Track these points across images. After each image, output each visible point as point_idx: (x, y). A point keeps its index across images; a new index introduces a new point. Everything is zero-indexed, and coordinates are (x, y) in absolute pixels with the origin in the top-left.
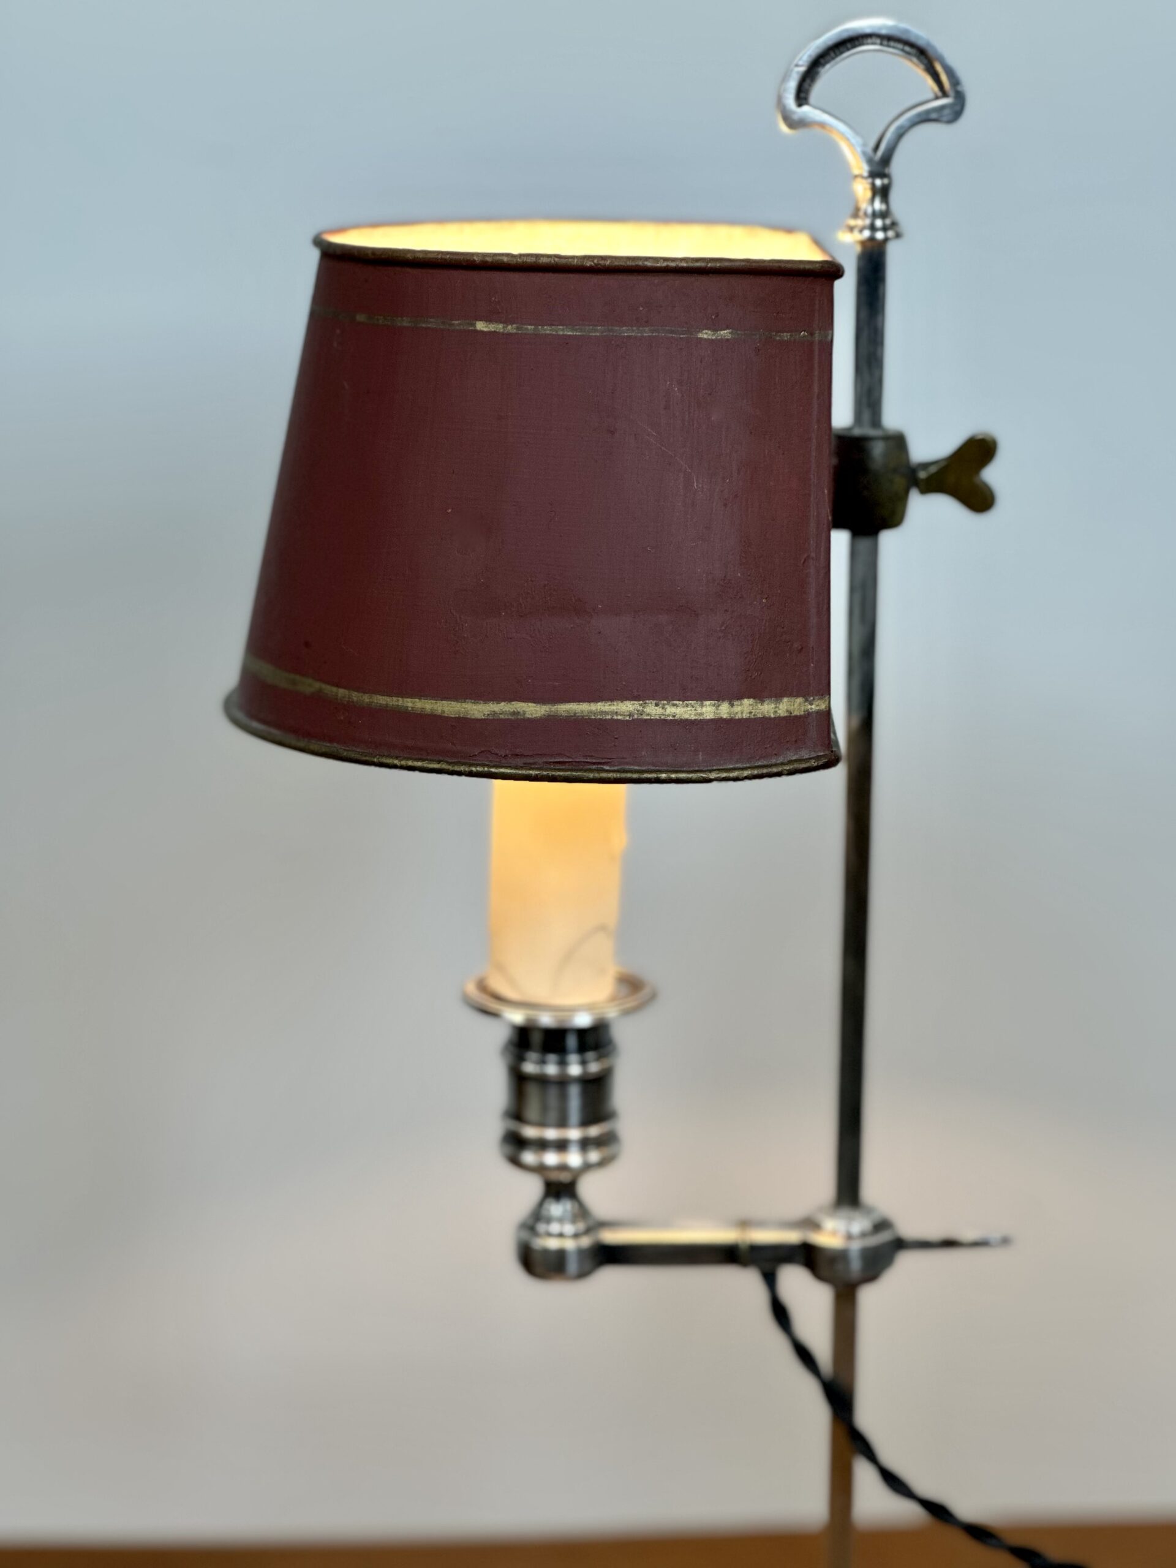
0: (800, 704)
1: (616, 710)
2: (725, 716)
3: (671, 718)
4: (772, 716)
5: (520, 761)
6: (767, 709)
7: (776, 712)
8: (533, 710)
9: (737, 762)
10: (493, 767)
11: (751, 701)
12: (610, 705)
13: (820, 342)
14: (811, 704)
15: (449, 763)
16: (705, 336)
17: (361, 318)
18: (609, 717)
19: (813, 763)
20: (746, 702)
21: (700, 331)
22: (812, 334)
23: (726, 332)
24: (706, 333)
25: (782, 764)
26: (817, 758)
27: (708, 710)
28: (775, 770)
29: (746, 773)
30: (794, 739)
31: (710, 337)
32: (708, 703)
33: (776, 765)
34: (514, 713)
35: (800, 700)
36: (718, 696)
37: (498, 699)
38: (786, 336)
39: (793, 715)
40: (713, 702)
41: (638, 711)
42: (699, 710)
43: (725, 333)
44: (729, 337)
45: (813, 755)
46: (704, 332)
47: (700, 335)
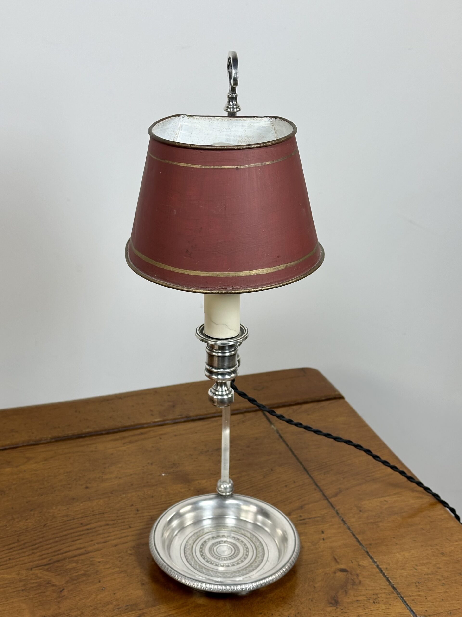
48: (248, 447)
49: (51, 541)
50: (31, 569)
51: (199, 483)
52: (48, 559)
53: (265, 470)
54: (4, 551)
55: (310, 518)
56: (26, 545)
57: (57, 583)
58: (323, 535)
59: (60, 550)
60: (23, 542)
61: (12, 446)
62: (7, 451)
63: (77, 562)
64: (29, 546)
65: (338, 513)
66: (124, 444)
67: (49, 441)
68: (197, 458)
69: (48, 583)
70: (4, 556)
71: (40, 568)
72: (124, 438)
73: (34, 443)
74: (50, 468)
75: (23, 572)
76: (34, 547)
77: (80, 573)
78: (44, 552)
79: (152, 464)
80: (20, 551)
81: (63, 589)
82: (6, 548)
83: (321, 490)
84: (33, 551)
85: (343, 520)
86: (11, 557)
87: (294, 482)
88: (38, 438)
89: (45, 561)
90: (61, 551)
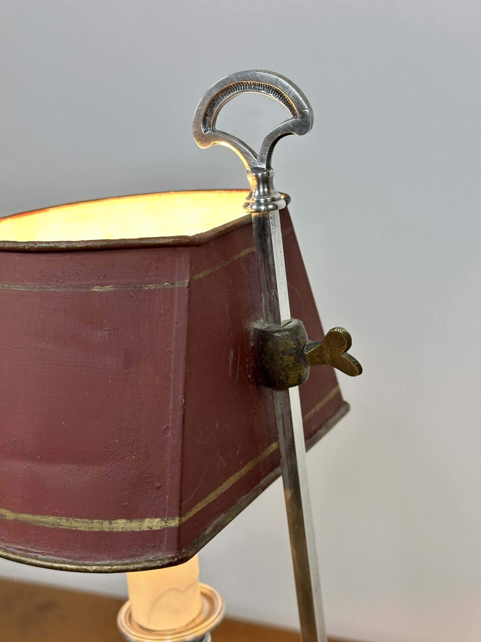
0: (158, 522)
1: (46, 521)
2: (106, 530)
3: (75, 529)
4: (138, 530)
6: (134, 526)
7: (140, 528)
8: (9, 515)
11: (123, 521)
12: (43, 518)
14: (166, 523)
16: (96, 290)
21: (93, 286)
22: (173, 284)
23: (109, 286)
24: (97, 288)
27: (96, 525)
30: (152, 546)
31: (99, 290)
32: (95, 521)
35: (158, 520)
38: (152, 287)
39: (152, 529)
40: (99, 521)
41: (57, 523)
42: (91, 526)
43: (109, 288)
44: (112, 290)
45: (164, 557)
46: (96, 287)
47: (92, 289)
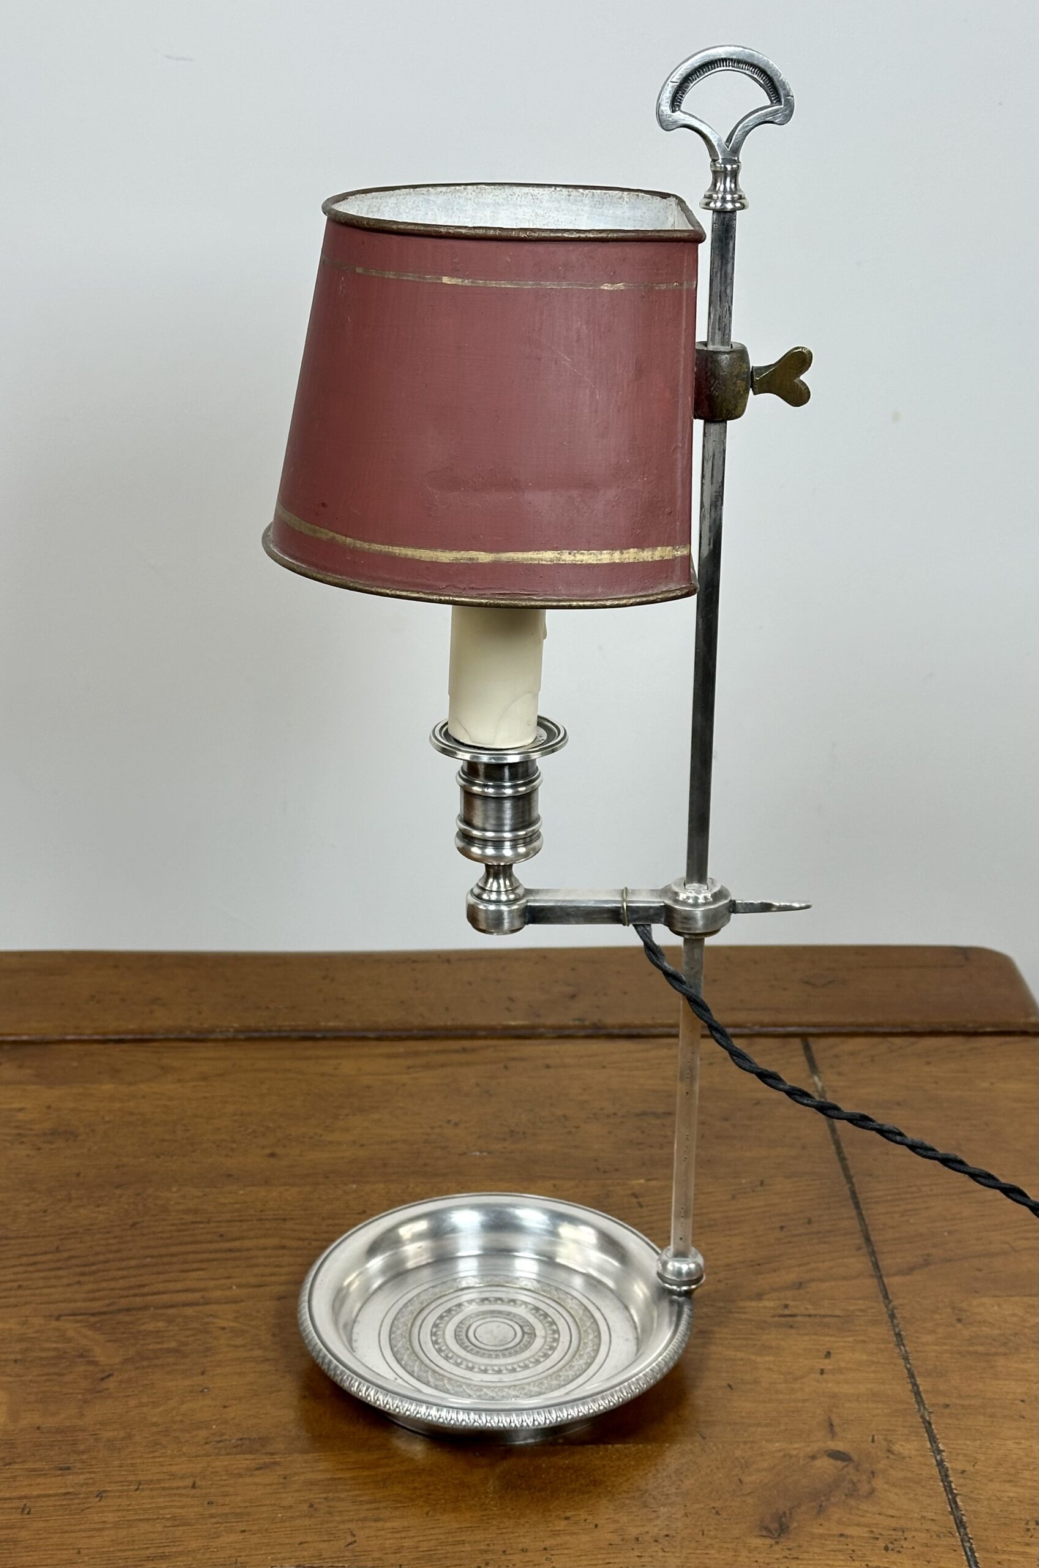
0: (669, 551)
1: (541, 558)
2: (617, 561)
3: (579, 563)
4: (650, 560)
5: (474, 593)
6: (647, 555)
7: (652, 557)
8: (484, 557)
9: (625, 593)
10: (456, 596)
11: (636, 550)
12: (537, 554)
13: (687, 289)
14: (677, 551)
15: (425, 593)
16: (606, 288)
17: (359, 270)
18: (536, 562)
19: (679, 593)
20: (632, 550)
21: (602, 285)
22: (681, 284)
23: (620, 284)
24: (607, 286)
25: (657, 594)
26: (680, 589)
27: (605, 557)
28: (651, 598)
29: (632, 601)
30: (665, 576)
31: (609, 289)
32: (605, 552)
33: (652, 595)
34: (470, 559)
35: (669, 548)
36: (611, 547)
37: (459, 549)
38: (663, 287)
39: (664, 559)
40: (609, 551)
41: (557, 558)
42: (599, 557)
43: (620, 286)
44: (623, 288)
45: (678, 587)
46: (605, 284)
47: (602, 287)
48: (726, 1119)
49: (133, 1263)
50: (58, 1318)
51: (555, 1185)
52: (107, 1302)
53: (744, 1181)
54: (15, 1266)
55: (810, 1316)
56: (74, 1261)
57: (102, 1359)
58: (827, 1361)
59: (144, 1286)
60: (66, 1255)
61: (139, 1037)
62: (124, 1046)
63: (170, 1321)
64: (77, 1266)
65: (892, 1316)
66: (409, 1068)
67: (230, 1035)
68: (577, 1127)
69: (81, 1356)
70: (12, 1277)
71: (79, 1318)
72: (417, 1054)
73: (194, 1036)
74: (205, 1098)
75: (38, 1321)
76: (87, 1269)
77: (165, 1346)
78: (104, 1285)
79: (456, 1124)
80: (52, 1273)
81: (109, 1376)
82: (24, 1260)
83: (873, 1253)
84: (82, 1279)
85: (898, 1335)
86: (24, 1284)
87: (810, 1222)
88: (206, 1026)
89: (96, 1305)
90: (146, 1290)
